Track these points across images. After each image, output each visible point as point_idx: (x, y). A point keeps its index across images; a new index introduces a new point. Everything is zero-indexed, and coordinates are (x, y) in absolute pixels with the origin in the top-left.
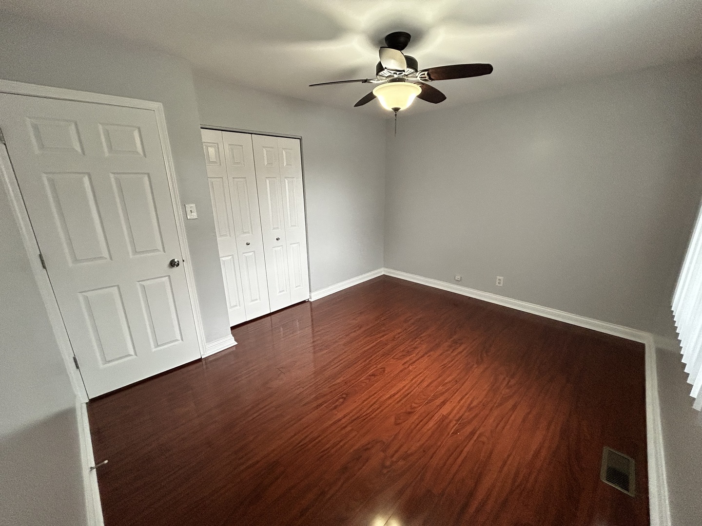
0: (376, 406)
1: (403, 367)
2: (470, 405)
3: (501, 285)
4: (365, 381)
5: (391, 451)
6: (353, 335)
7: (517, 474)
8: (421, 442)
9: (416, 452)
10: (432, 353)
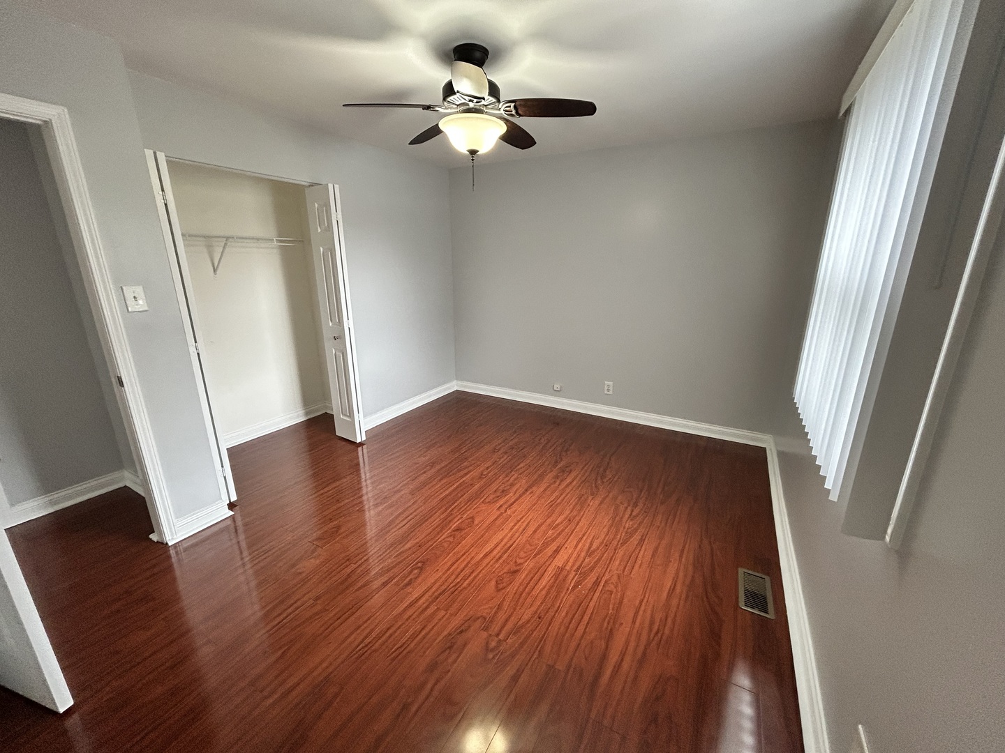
0: (467, 571)
1: (498, 513)
2: (590, 548)
3: (611, 392)
4: (448, 539)
5: (495, 628)
6: (423, 478)
7: (652, 623)
8: (533, 609)
9: (528, 621)
10: (534, 489)
